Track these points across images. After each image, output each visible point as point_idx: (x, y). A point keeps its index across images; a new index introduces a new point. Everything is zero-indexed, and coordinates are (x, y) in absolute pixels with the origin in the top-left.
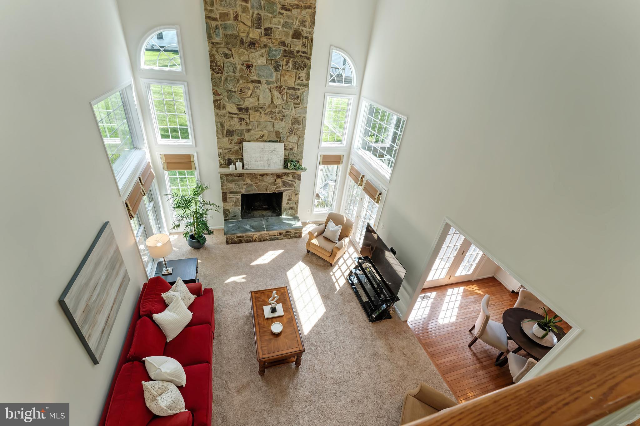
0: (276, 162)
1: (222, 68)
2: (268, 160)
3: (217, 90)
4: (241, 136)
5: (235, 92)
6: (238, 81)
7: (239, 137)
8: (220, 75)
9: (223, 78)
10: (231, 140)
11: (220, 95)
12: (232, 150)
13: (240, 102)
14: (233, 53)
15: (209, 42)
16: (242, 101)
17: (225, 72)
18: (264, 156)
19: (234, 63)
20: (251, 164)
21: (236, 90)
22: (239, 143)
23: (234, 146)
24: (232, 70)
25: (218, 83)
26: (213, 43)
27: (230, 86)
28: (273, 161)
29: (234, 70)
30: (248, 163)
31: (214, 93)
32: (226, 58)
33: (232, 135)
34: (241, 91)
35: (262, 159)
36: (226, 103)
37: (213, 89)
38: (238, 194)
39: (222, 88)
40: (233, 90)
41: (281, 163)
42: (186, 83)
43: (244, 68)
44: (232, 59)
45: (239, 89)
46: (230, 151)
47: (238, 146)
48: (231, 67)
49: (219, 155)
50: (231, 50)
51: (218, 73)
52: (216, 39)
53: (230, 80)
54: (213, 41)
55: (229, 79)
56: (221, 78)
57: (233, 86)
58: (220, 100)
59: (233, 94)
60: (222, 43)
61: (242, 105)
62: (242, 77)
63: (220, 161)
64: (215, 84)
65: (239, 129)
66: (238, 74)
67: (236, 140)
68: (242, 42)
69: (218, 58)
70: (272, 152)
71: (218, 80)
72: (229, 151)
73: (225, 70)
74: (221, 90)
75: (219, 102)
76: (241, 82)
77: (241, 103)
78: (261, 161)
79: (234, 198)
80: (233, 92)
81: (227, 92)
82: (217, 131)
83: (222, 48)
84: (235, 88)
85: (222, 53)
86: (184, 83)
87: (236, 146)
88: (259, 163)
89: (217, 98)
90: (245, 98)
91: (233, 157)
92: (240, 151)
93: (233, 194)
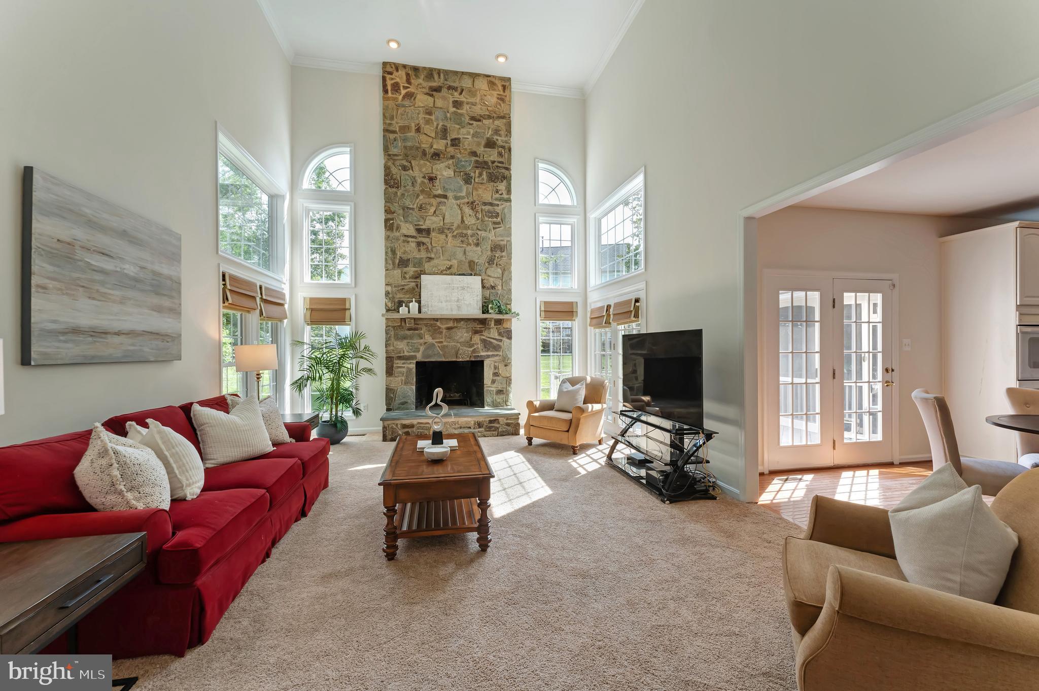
0: (470, 304)
1: (398, 182)
2: (458, 301)
3: (391, 206)
4: (419, 266)
5: (413, 209)
6: (418, 196)
7: (416, 269)
8: (394, 190)
9: (398, 193)
10: (405, 273)
11: (394, 212)
12: (406, 287)
13: (419, 221)
14: (413, 164)
15: (385, 155)
16: (421, 220)
17: (402, 187)
18: (452, 295)
19: (414, 175)
20: (431, 306)
21: (415, 205)
22: (417, 278)
23: (409, 282)
24: (410, 184)
25: (392, 198)
26: (389, 155)
27: (408, 203)
28: (466, 302)
29: (413, 183)
30: (428, 304)
31: (385, 211)
32: (405, 170)
33: (407, 266)
34: (421, 208)
35: (448, 299)
36: (401, 223)
37: (385, 206)
38: (411, 361)
39: (397, 204)
40: (411, 206)
41: (477, 304)
42: (352, 204)
43: (426, 181)
44: (411, 171)
45: (418, 205)
46: (403, 289)
47: (415, 282)
48: (410, 180)
49: (386, 294)
50: (410, 162)
51: (393, 187)
52: (394, 151)
53: (407, 196)
54: (390, 153)
55: (406, 194)
56: (397, 193)
57: (411, 202)
58: (392, 219)
59: (411, 211)
60: (401, 155)
61: (422, 225)
62: (423, 191)
63: (388, 304)
64: (388, 199)
65: (417, 258)
66: (417, 188)
67: (411, 273)
68: (424, 153)
69: (394, 170)
70: (463, 288)
71: (393, 196)
72: (400, 289)
73: (402, 184)
74: (395, 207)
75: (391, 222)
76: (421, 197)
77: (421, 223)
78: (447, 301)
79: (404, 367)
80: (411, 209)
81: (403, 210)
82: (386, 260)
83: (400, 160)
84: (413, 204)
85: (400, 166)
86: (350, 203)
87: (411, 282)
88: (444, 304)
89: (390, 216)
90: (427, 216)
91: (405, 298)
92: (417, 289)
93: (403, 360)
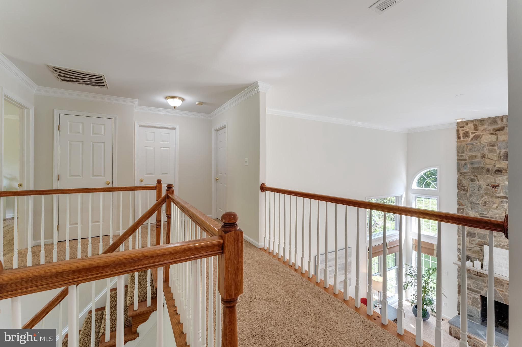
1: (467, 188)
3: (462, 201)
4: (483, 239)
5: (479, 204)
6: (483, 196)
7: (481, 240)
8: (465, 192)
9: (468, 194)
10: (472, 241)
11: (464, 205)
12: (473, 249)
13: (484, 212)
14: (479, 178)
15: (458, 173)
17: (470, 191)
19: (479, 184)
21: (480, 202)
22: (481, 245)
23: (475, 246)
24: (476, 189)
25: (463, 197)
26: (461, 173)
27: (474, 200)
29: (478, 189)
31: (458, 204)
32: (472, 181)
33: (473, 237)
34: (485, 204)
36: (469, 212)
37: (458, 201)
38: (477, 294)
39: (466, 200)
40: (477, 202)
42: (438, 197)
43: (490, 187)
44: (477, 182)
45: (483, 202)
46: (470, 250)
47: (480, 247)
48: (476, 187)
49: (458, 250)
50: (477, 176)
51: (464, 191)
52: (463, 171)
53: (474, 196)
54: (461, 172)
55: (473, 195)
56: (466, 194)
57: (477, 200)
58: (463, 209)
59: (477, 205)
60: (469, 173)
61: (486, 214)
62: (486, 194)
63: (459, 255)
64: (460, 197)
65: (481, 233)
66: (482, 192)
67: (477, 242)
68: (488, 171)
69: (464, 181)
71: (463, 195)
72: (469, 249)
73: (470, 189)
74: (465, 202)
75: (462, 210)
76: (486, 197)
77: (485, 213)
79: (471, 295)
80: (477, 204)
81: (471, 203)
82: (458, 231)
83: (469, 175)
84: (479, 201)
85: (468, 179)
86: (437, 197)
87: (478, 247)
89: (461, 207)
90: (490, 209)
91: (472, 256)
92: (481, 252)
93: (470, 291)
